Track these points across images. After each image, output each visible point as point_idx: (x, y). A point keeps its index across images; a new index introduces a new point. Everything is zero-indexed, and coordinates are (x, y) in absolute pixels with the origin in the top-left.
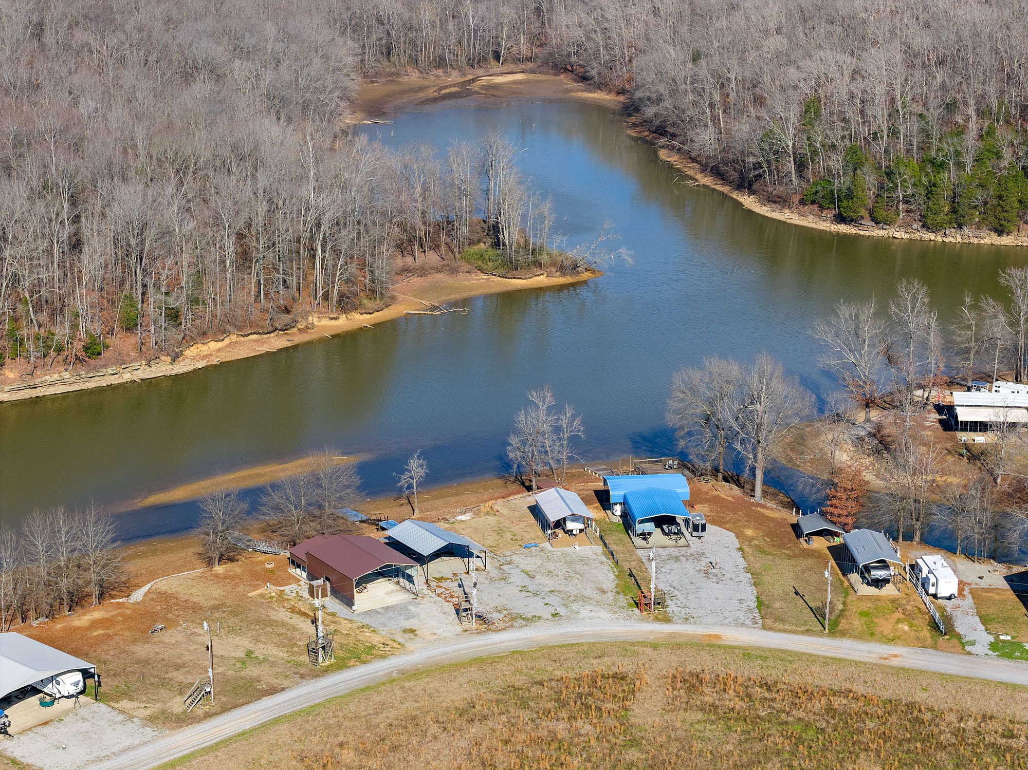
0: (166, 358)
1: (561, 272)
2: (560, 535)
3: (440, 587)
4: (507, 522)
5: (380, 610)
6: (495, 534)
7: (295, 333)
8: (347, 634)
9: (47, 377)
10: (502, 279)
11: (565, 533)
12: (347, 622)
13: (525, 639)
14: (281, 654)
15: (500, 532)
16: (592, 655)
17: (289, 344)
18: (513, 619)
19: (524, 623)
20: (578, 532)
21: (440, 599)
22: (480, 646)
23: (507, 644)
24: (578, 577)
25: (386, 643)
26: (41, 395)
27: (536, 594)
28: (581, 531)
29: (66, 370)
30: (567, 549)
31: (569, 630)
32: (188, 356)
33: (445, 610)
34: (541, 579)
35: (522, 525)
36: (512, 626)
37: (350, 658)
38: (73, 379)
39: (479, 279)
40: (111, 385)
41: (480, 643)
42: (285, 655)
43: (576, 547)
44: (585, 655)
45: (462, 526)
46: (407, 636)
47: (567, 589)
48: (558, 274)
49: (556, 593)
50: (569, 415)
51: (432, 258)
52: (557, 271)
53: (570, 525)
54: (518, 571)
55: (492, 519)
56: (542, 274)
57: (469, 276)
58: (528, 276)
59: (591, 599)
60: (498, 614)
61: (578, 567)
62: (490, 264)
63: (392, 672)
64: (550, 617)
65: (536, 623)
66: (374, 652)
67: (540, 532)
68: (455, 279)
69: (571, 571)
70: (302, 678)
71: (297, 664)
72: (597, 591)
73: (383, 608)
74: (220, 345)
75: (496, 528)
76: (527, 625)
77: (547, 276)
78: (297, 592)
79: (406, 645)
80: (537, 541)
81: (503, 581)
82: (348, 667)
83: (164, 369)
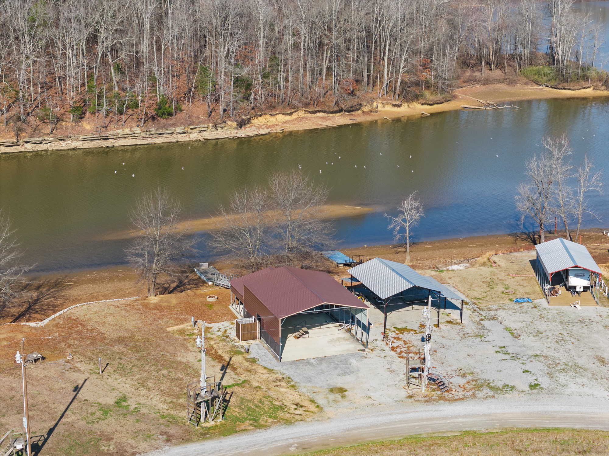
0: (232, 123)
1: (606, 86)
2: (560, 292)
3: (398, 339)
4: (503, 274)
5: (313, 361)
6: (485, 285)
7: (358, 115)
8: (256, 388)
9: (119, 131)
10: (553, 89)
11: (568, 290)
12: (265, 371)
13: (485, 415)
14: (160, 405)
15: (491, 284)
16: (575, 448)
17: (350, 122)
18: (478, 387)
19: (491, 393)
20: (582, 290)
21: (393, 353)
22: (422, 420)
23: (460, 420)
24: (573, 340)
25: (301, 403)
26: (110, 145)
27: (515, 358)
28: (586, 288)
29: (138, 126)
30: (566, 308)
31: (549, 408)
32: (256, 125)
33: (394, 367)
34: (527, 340)
35: (518, 278)
36: (473, 396)
37: (243, 420)
38: (143, 135)
39: (533, 89)
40: (178, 142)
41: (425, 415)
42: (165, 407)
43: (577, 306)
44: (564, 447)
45: (450, 274)
46: (332, 396)
47: (556, 355)
48: (603, 87)
49: (541, 359)
50: (587, 169)
51: (497, 73)
52: (602, 85)
53: (573, 281)
54: (502, 327)
55: (486, 270)
56: (589, 87)
57: (525, 86)
58: (576, 88)
59: (585, 370)
60: (460, 378)
61: (576, 329)
62: (545, 78)
63: (290, 445)
64: (527, 388)
65: (507, 395)
66: (281, 414)
67: (537, 288)
68: (513, 88)
69: (565, 333)
70: (168, 441)
71: (174, 421)
72: (595, 361)
73: (317, 358)
74: (288, 118)
75: (488, 280)
76: (493, 397)
77: (594, 89)
78: (226, 331)
79: (326, 409)
80: (532, 296)
81: (479, 339)
82: (236, 432)
83: (229, 132)
